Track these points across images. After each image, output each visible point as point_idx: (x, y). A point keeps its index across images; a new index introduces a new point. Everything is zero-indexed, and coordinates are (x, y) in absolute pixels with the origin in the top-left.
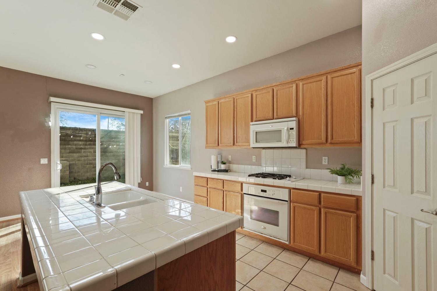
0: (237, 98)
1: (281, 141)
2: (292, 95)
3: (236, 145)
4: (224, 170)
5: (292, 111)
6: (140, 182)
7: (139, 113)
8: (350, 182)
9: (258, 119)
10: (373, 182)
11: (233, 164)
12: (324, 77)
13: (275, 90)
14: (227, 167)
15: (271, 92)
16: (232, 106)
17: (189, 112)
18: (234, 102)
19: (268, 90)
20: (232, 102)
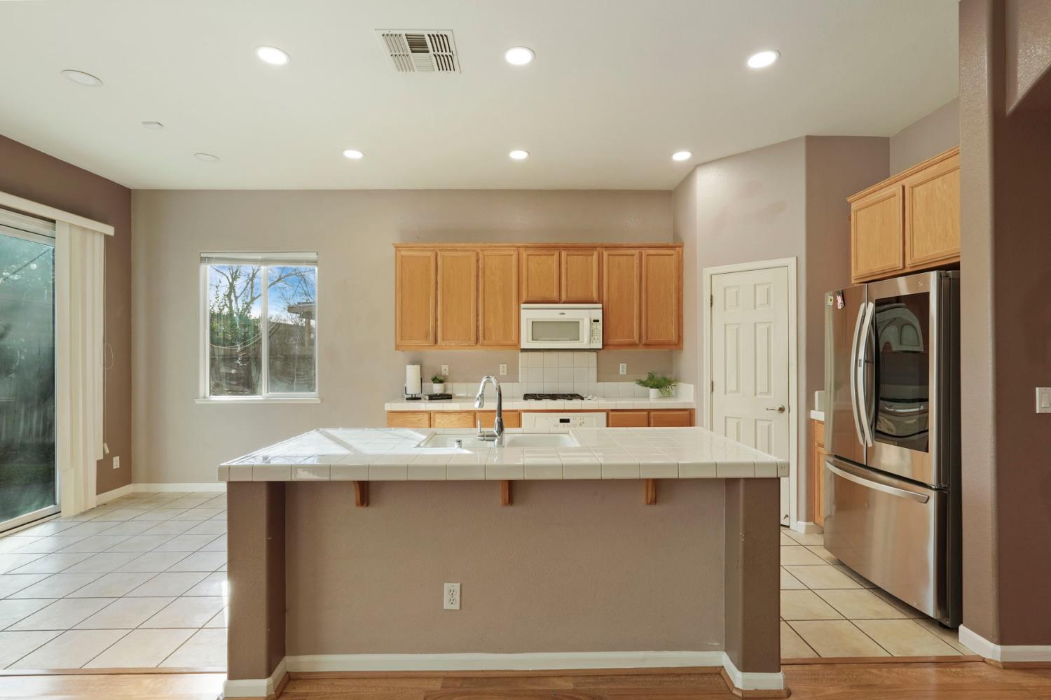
0: (485, 253)
1: (578, 340)
2: (592, 270)
3: (483, 345)
4: (441, 395)
5: (592, 293)
6: (102, 458)
7: (101, 233)
8: (669, 396)
9: (530, 299)
10: (712, 390)
11: (454, 381)
12: (636, 252)
13: (564, 254)
14: (445, 389)
15: (556, 256)
16: (474, 266)
17: (313, 256)
18: (478, 261)
19: (551, 252)
20: (473, 259)
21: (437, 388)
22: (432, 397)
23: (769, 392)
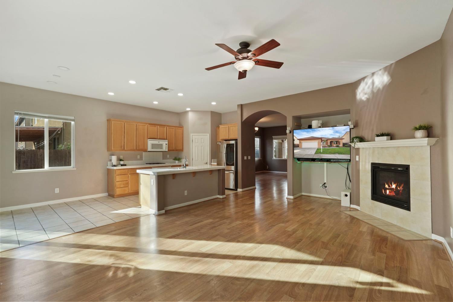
0: (138, 124)
1: (162, 149)
2: (165, 131)
5: (165, 137)
9: (150, 138)
10: (193, 160)
11: (127, 161)
12: (174, 128)
13: (158, 126)
14: (124, 163)
15: (156, 127)
16: (135, 127)
17: (73, 118)
18: (136, 126)
19: (155, 126)
20: (135, 126)
21: (122, 163)
22: (122, 165)
23: (204, 160)
